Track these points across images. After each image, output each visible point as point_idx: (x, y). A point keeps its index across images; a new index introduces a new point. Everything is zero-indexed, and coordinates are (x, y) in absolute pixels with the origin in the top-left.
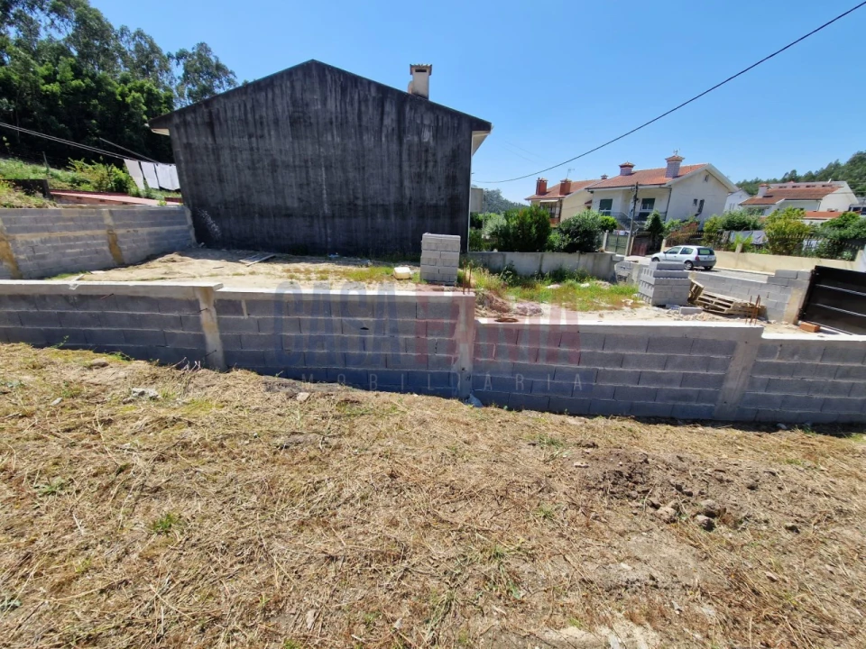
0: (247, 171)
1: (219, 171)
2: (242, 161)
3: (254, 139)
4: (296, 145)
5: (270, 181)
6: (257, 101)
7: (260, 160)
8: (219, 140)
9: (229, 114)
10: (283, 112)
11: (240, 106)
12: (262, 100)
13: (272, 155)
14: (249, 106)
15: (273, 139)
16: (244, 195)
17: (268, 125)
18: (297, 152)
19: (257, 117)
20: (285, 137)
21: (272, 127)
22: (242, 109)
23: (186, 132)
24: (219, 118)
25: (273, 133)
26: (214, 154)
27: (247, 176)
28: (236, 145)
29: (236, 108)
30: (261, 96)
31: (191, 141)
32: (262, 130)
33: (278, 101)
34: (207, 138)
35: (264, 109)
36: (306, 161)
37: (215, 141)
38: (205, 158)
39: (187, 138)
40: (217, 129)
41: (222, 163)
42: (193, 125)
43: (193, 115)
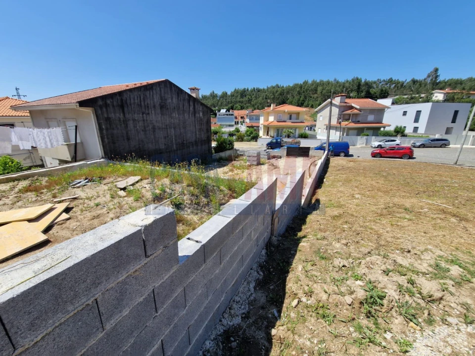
0: (142, 133)
1: (127, 133)
2: (139, 127)
3: (145, 115)
4: (163, 118)
5: (152, 137)
6: (146, 96)
7: (148, 126)
8: (127, 116)
9: (132, 101)
10: (157, 102)
11: (137, 97)
12: (148, 95)
13: (153, 123)
14: (142, 98)
15: (153, 115)
16: (141, 146)
17: (151, 108)
18: (163, 122)
19: (146, 104)
20: (158, 114)
21: (153, 109)
22: (139, 99)
23: (107, 110)
24: (127, 103)
25: (153, 112)
26: (124, 124)
27: (142, 135)
28: (136, 118)
29: (136, 98)
30: (148, 93)
31: (110, 116)
32: (148, 110)
33: (155, 96)
34: (120, 114)
35: (149, 100)
36: (167, 126)
37: (124, 116)
38: (119, 126)
39: (108, 113)
40: (126, 109)
41: (129, 128)
42: (111, 107)
43: (111, 100)
